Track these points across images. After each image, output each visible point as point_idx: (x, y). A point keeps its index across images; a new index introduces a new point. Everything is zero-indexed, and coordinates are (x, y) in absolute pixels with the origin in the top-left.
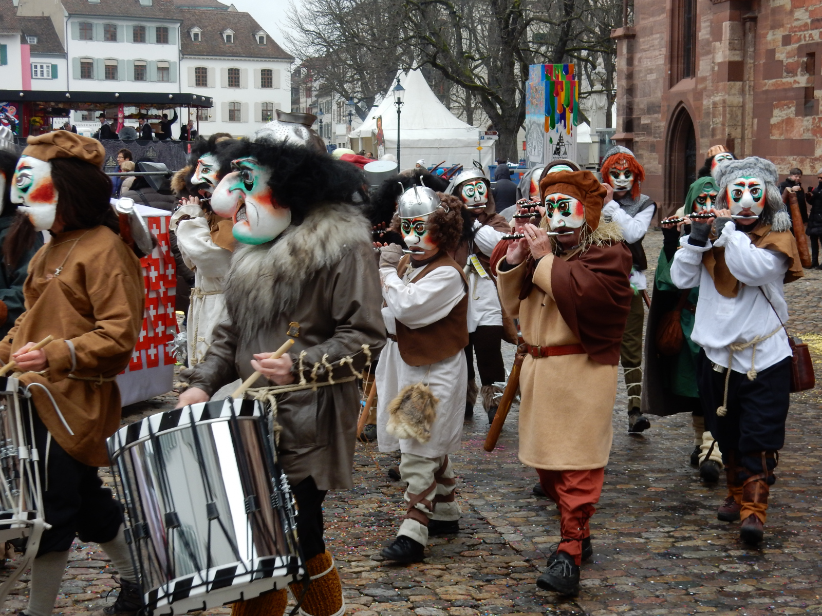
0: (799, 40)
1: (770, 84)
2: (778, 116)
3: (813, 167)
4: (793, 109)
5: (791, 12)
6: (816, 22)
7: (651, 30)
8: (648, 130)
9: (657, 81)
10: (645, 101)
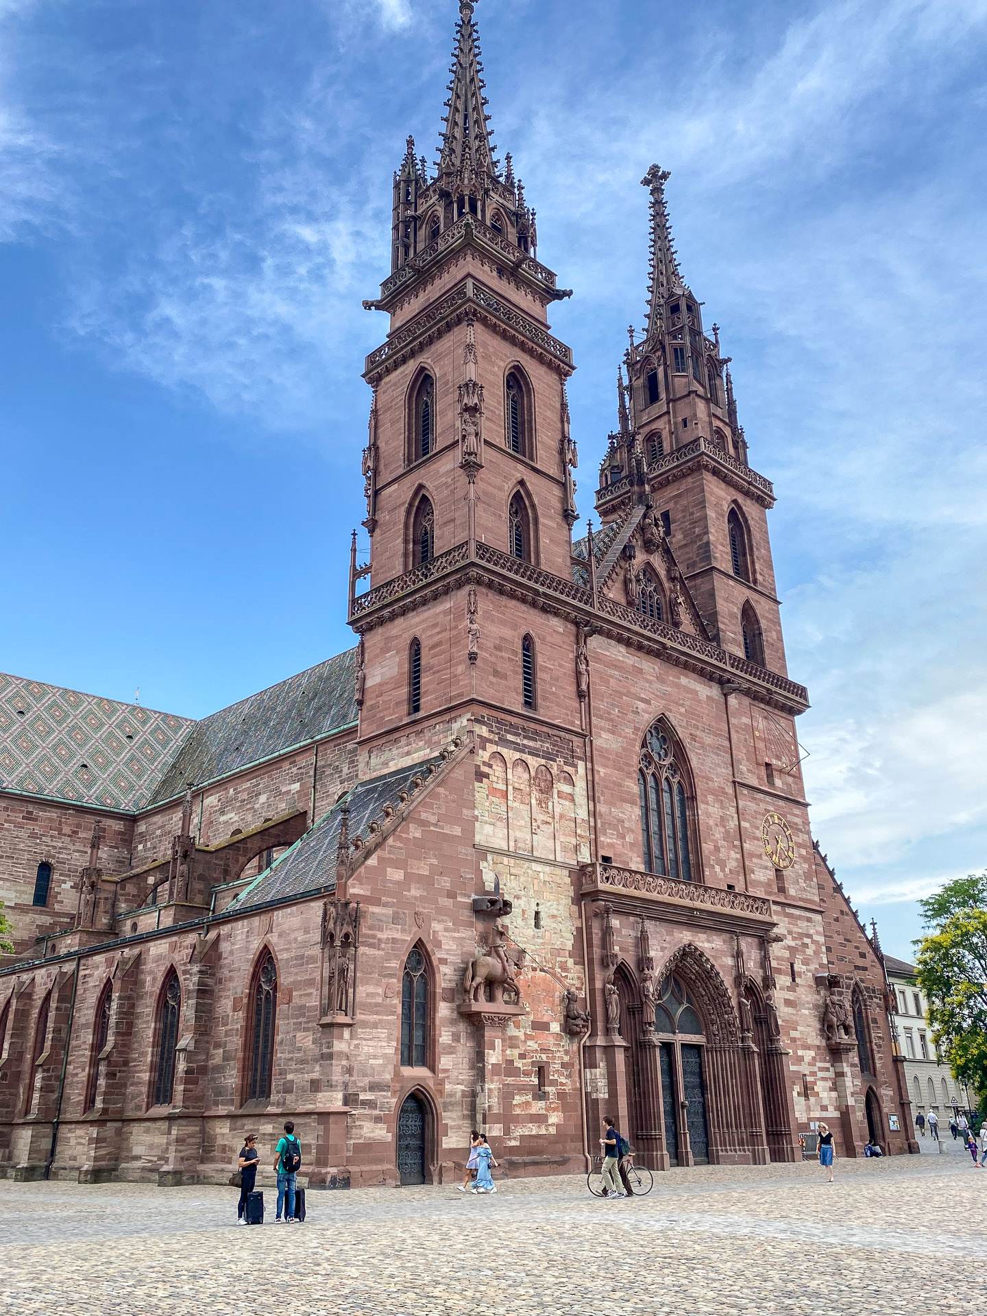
0: (532, 1057)
1: (510, 1080)
2: (518, 1099)
3: (547, 1130)
4: (529, 1097)
5: (525, 1042)
6: (543, 1050)
7: (375, 1025)
8: (370, 1104)
9: (384, 1066)
10: (367, 1080)
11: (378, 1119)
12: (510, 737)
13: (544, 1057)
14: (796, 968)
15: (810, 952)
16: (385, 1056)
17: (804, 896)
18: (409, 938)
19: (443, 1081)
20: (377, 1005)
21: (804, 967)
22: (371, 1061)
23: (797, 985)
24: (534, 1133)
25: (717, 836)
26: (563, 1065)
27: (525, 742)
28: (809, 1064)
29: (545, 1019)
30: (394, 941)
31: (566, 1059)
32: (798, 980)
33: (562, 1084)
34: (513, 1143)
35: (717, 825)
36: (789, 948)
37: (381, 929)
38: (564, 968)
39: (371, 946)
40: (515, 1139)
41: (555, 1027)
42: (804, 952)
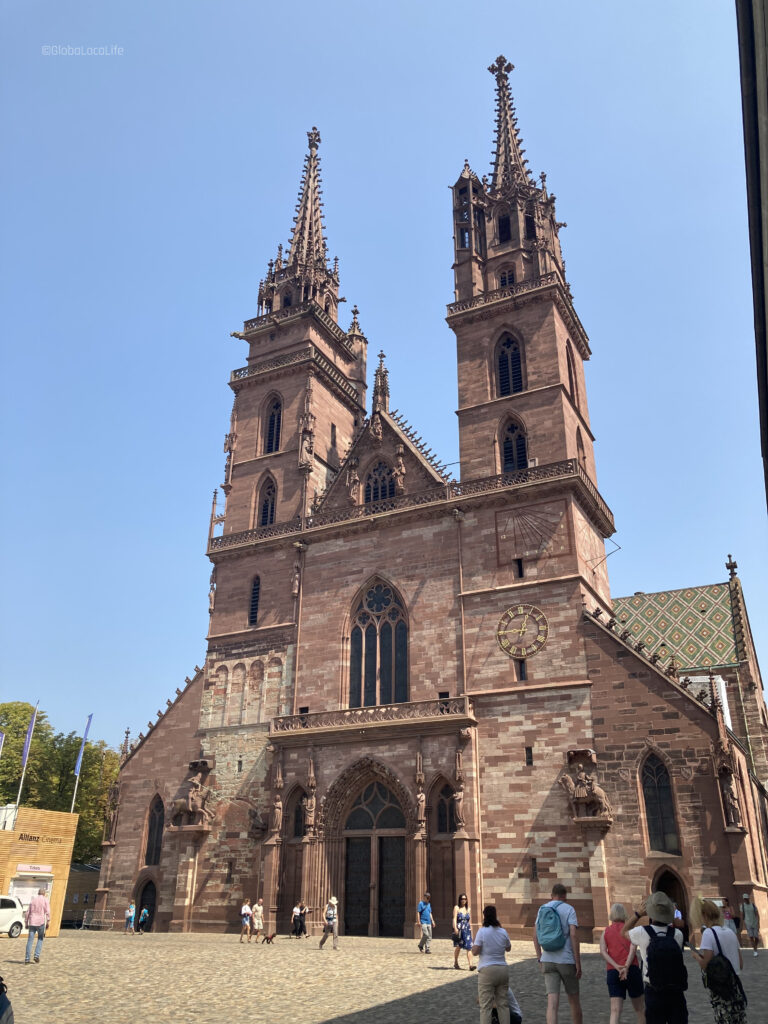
2: (210, 883)
3: (229, 903)
5: (220, 846)
6: (232, 851)
7: (128, 844)
8: (121, 887)
9: (130, 866)
10: (120, 874)
11: (124, 895)
12: (234, 652)
13: (233, 855)
14: (535, 751)
15: (563, 731)
16: (131, 860)
17: (561, 674)
18: (151, 794)
19: (162, 874)
20: (130, 833)
21: (551, 748)
22: (125, 864)
23: (535, 768)
24: (220, 904)
25: (431, 653)
26: (247, 860)
27: (246, 650)
28: (543, 845)
29: (237, 830)
30: (143, 797)
31: (250, 855)
32: (536, 763)
33: (245, 872)
34: (203, 911)
35: (432, 644)
36: (526, 733)
37: (136, 792)
38: (256, 794)
39: (130, 802)
40: (205, 908)
41: (244, 835)
42: (553, 733)
